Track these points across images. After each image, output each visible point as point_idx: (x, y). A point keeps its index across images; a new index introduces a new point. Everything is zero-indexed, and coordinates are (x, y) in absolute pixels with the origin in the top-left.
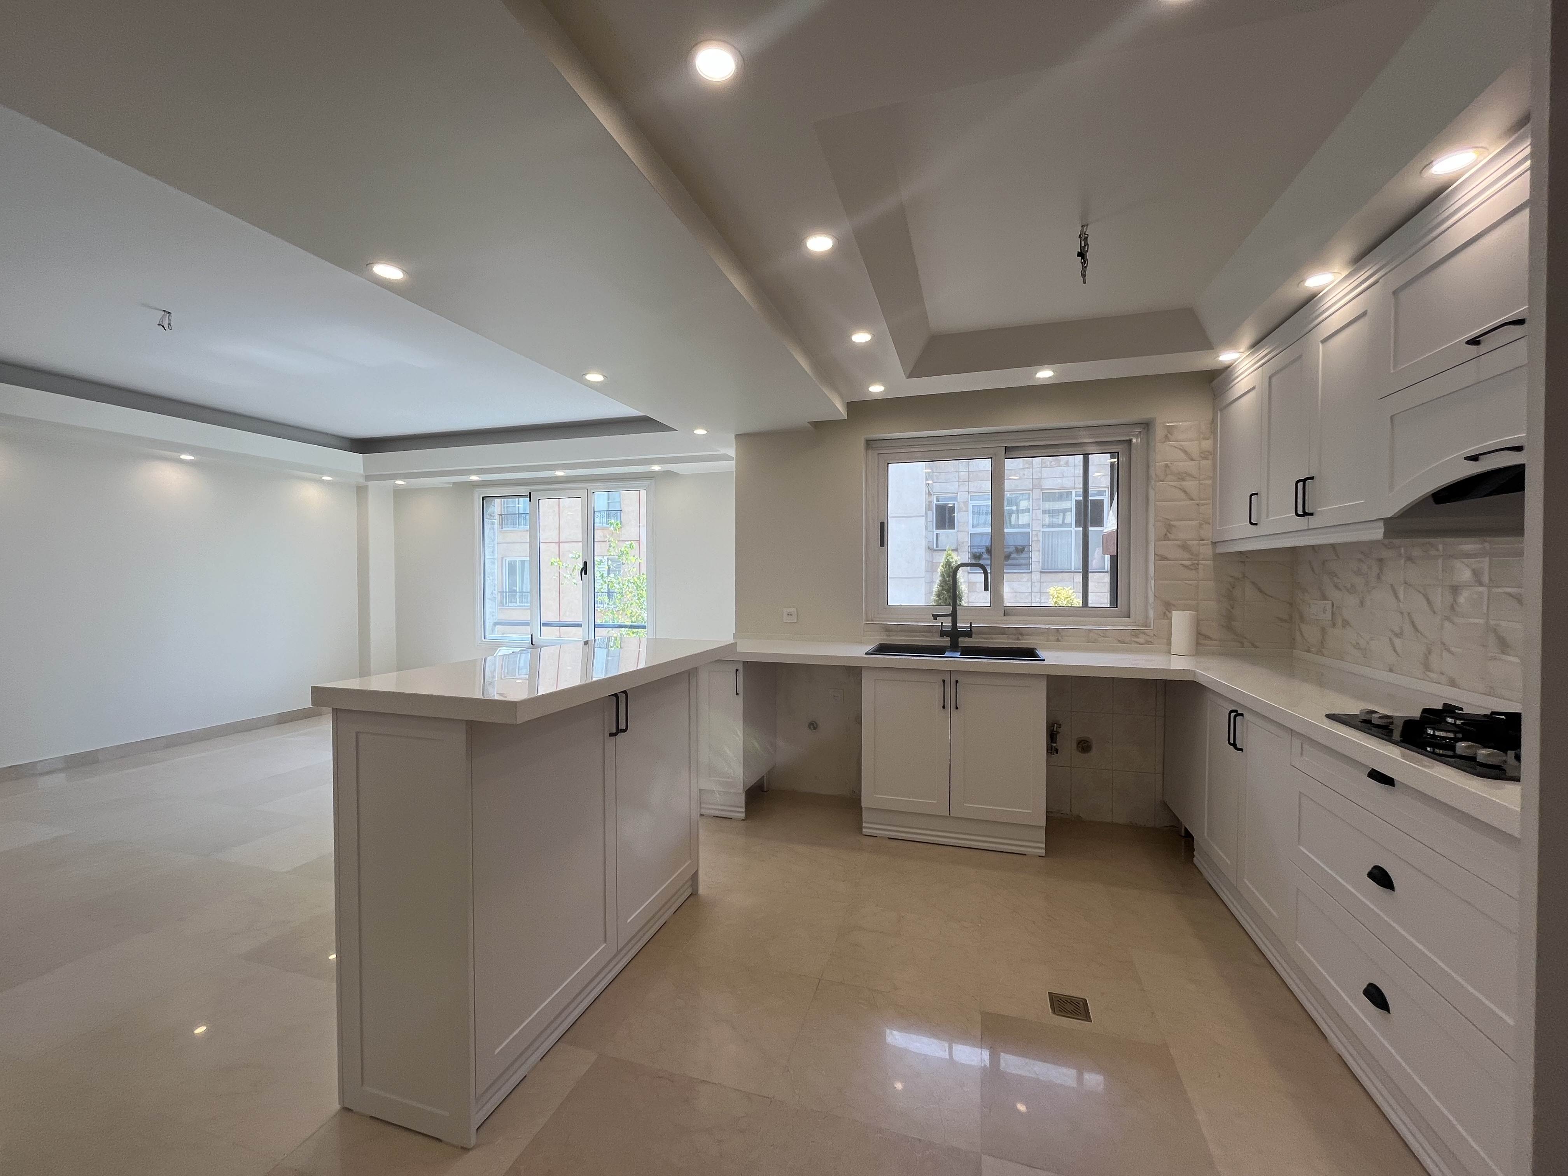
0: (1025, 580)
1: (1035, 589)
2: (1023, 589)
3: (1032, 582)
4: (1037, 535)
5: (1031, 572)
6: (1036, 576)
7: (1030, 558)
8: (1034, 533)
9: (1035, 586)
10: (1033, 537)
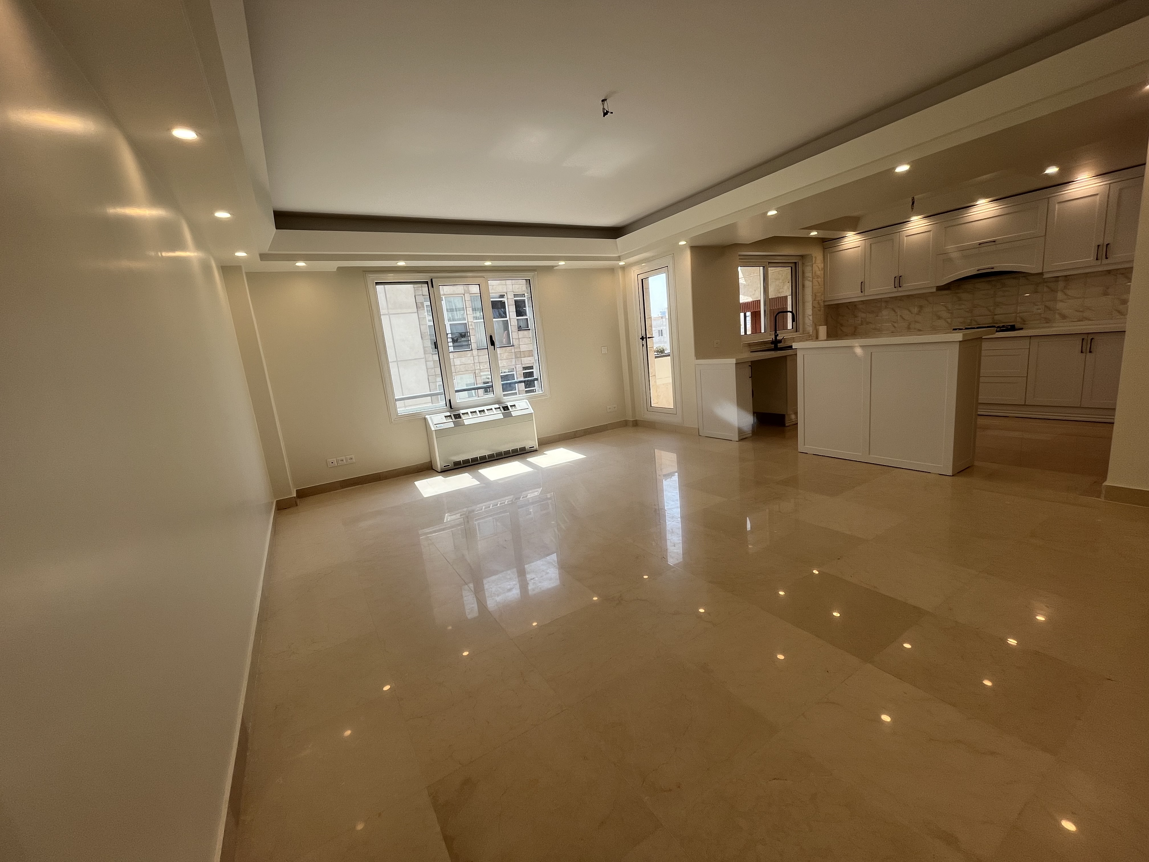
0: (469, 355)
1: (476, 361)
2: (469, 362)
3: (473, 357)
4: (472, 325)
5: (472, 350)
6: (475, 352)
7: (469, 341)
8: (470, 323)
9: (476, 359)
10: (469, 326)
